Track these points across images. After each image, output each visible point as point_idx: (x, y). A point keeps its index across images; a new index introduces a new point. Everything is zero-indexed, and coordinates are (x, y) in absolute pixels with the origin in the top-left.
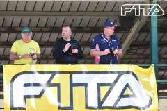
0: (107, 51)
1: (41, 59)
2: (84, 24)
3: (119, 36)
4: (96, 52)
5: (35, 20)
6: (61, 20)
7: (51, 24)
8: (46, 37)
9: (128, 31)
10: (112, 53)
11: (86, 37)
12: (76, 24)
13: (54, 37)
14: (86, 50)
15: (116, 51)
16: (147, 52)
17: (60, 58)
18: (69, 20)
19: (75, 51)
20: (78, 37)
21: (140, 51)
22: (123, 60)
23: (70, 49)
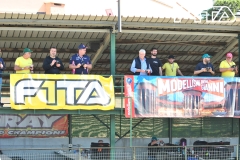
0: (79, 65)
1: (35, 70)
2: (65, 47)
3: (89, 55)
4: (73, 66)
5: (32, 43)
6: (49, 43)
7: (43, 46)
8: (39, 55)
9: (95, 52)
10: (82, 67)
11: (67, 55)
12: (60, 47)
13: (45, 55)
14: (66, 65)
15: (85, 66)
16: (108, 67)
17: (49, 70)
18: (55, 43)
19: (59, 65)
20: (61, 55)
21: (103, 66)
22: (92, 72)
23: (55, 64)
